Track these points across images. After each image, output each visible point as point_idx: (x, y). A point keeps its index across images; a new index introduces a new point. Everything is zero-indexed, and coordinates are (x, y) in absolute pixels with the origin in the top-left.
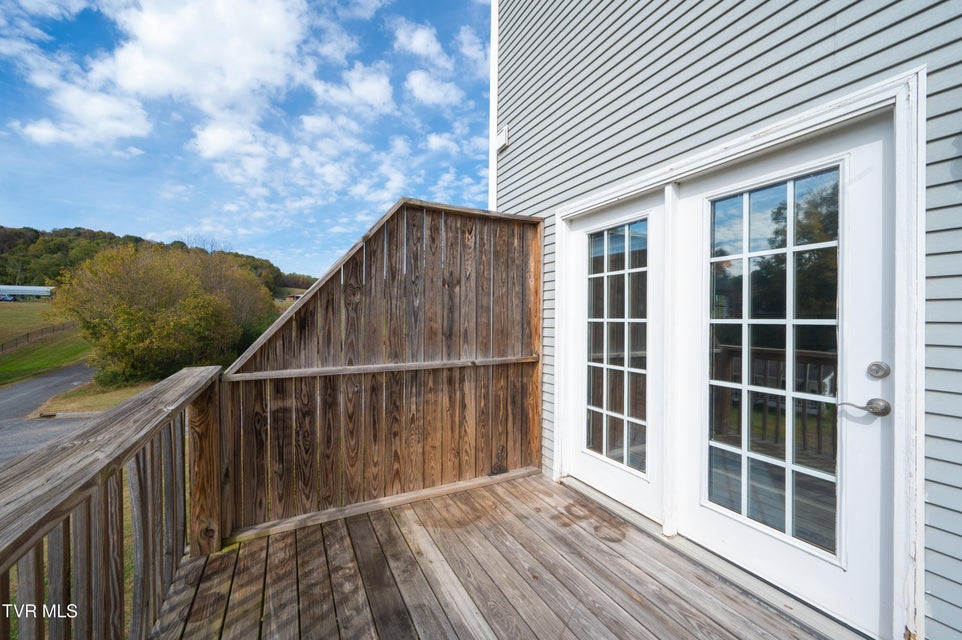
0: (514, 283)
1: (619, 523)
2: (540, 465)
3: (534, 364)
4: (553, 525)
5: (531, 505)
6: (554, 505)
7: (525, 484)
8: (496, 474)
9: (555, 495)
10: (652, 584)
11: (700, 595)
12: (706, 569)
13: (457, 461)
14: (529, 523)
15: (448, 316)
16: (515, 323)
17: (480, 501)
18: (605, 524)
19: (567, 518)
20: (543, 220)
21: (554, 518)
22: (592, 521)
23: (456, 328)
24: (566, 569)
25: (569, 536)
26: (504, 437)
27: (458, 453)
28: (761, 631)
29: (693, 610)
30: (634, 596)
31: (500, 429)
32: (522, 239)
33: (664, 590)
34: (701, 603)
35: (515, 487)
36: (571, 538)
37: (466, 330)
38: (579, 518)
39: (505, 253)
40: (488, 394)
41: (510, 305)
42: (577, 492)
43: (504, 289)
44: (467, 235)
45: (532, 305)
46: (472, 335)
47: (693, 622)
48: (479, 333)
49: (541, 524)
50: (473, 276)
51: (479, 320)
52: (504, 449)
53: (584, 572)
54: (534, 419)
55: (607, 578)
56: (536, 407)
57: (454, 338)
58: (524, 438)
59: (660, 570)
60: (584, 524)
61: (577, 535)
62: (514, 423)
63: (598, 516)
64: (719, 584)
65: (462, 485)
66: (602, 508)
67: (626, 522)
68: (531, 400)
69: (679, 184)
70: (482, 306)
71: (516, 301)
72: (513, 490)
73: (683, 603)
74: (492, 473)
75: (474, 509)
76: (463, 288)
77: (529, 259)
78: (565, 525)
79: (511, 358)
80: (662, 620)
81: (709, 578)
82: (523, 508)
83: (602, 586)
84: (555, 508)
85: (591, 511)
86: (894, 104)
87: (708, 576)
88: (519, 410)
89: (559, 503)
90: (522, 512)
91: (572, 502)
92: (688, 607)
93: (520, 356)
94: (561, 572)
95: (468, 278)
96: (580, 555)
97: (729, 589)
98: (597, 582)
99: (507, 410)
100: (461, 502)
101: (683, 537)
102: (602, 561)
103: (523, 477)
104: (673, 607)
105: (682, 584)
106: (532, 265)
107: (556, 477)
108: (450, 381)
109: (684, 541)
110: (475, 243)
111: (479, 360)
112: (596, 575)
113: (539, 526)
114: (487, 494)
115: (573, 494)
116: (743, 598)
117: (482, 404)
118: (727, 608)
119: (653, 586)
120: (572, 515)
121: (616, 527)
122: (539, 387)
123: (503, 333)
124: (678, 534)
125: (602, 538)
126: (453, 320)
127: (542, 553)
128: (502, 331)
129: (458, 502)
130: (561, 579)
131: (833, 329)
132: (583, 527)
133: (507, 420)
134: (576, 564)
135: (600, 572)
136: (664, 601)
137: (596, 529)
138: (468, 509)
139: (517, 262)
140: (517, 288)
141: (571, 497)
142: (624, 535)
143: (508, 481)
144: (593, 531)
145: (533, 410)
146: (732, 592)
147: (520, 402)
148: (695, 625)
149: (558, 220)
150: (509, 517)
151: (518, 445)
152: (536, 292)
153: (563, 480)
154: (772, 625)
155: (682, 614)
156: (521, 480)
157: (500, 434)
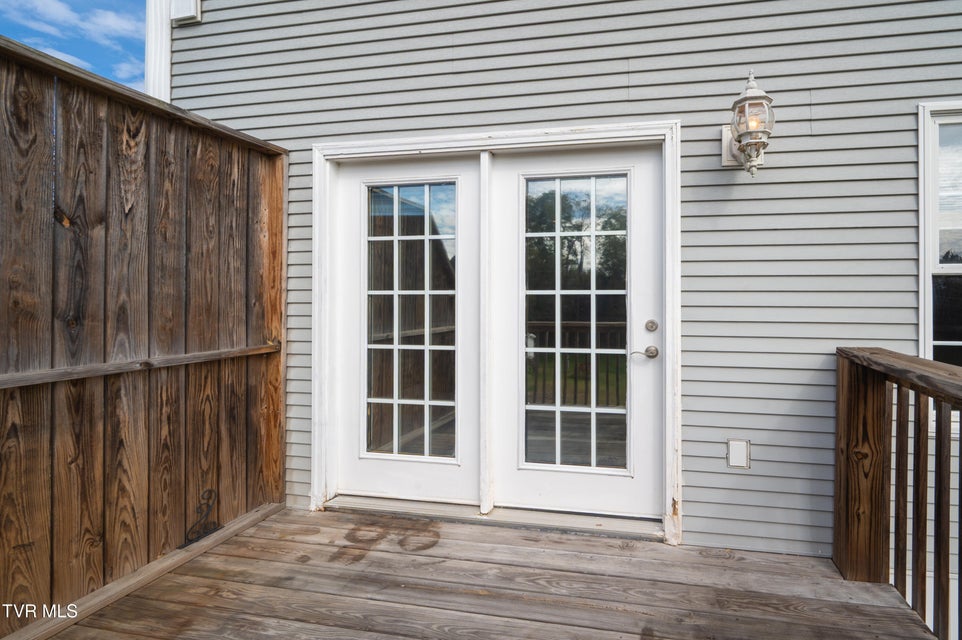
0: (231, 236)
1: (426, 524)
2: (282, 498)
3: (272, 356)
4: (339, 567)
5: (286, 558)
6: (327, 541)
7: (262, 534)
8: (197, 539)
9: (323, 529)
10: (491, 569)
11: (534, 554)
12: (527, 527)
13: (98, 550)
14: (296, 584)
15: (71, 281)
16: (235, 296)
17: (175, 597)
18: (409, 532)
19: (355, 549)
20: (287, 152)
21: (334, 558)
22: (393, 536)
23: (94, 303)
24: (384, 613)
25: (370, 569)
26: (212, 477)
27: (103, 536)
28: (589, 556)
29: (537, 571)
30: (481, 592)
31: (205, 464)
32: (247, 172)
33: (504, 568)
34: (538, 560)
35: (244, 544)
36: (374, 571)
37: (122, 309)
38: (373, 541)
39: (214, 185)
40: (177, 413)
41: (224, 268)
42: (354, 511)
43: (212, 244)
44: (125, 137)
45: (265, 271)
46: (139, 316)
47: (542, 582)
48: (156, 312)
49: (316, 575)
50: (141, 212)
51: (156, 289)
52: (214, 496)
53: (412, 601)
54: (269, 435)
55: (442, 591)
56: (276, 418)
57: (87, 323)
58: (252, 466)
59: (492, 551)
60: (383, 545)
61: (380, 563)
62: (232, 448)
63: (396, 528)
64: (544, 535)
65: (115, 588)
66: (395, 516)
67: (432, 520)
68: (263, 409)
69: (494, 155)
70: (163, 268)
71: (235, 263)
72: (242, 551)
73: (526, 570)
74: (188, 541)
75: (166, 616)
76: (115, 232)
77: (258, 204)
78: (357, 559)
79: (225, 350)
80: (516, 599)
81: (534, 535)
82: (276, 569)
83: (442, 604)
84: (331, 544)
85: (386, 526)
86: (664, 140)
87: (533, 533)
88: (242, 428)
89: (336, 535)
90: (278, 574)
91: (352, 526)
92: (531, 571)
93: (243, 346)
94: (381, 620)
95: (128, 215)
96: (397, 585)
97: (553, 535)
98: (434, 604)
99: (219, 433)
100: (126, 620)
101: (500, 507)
102: (428, 576)
103: (254, 524)
104: (519, 580)
105: (516, 553)
106: (264, 213)
107: (315, 504)
108: (79, 405)
109: (501, 510)
110: (147, 156)
111: (158, 358)
112: (428, 596)
113: (316, 579)
114: (187, 579)
115: (351, 516)
116: (565, 536)
117: (165, 432)
118: (559, 552)
119: (493, 571)
120: (361, 541)
121: (424, 531)
122: (282, 387)
123: (213, 313)
124: (495, 507)
125: (413, 550)
126: (85, 289)
127: (339, 613)
128: (208, 310)
129: (116, 624)
130: (387, 629)
131: (623, 297)
132: (385, 550)
133: (218, 448)
134: (397, 599)
135: (431, 590)
136: (510, 578)
137: (401, 543)
138: (152, 623)
139: (237, 204)
140: (238, 244)
141: (349, 521)
142: (437, 535)
143: (226, 542)
144: (398, 548)
145: (268, 422)
146: (555, 536)
147: (243, 415)
148: (545, 584)
149: (317, 157)
150: (254, 593)
151: (240, 482)
152: (274, 253)
153: (329, 504)
154: (593, 546)
155: (529, 581)
156: (252, 531)
157: (205, 473)
